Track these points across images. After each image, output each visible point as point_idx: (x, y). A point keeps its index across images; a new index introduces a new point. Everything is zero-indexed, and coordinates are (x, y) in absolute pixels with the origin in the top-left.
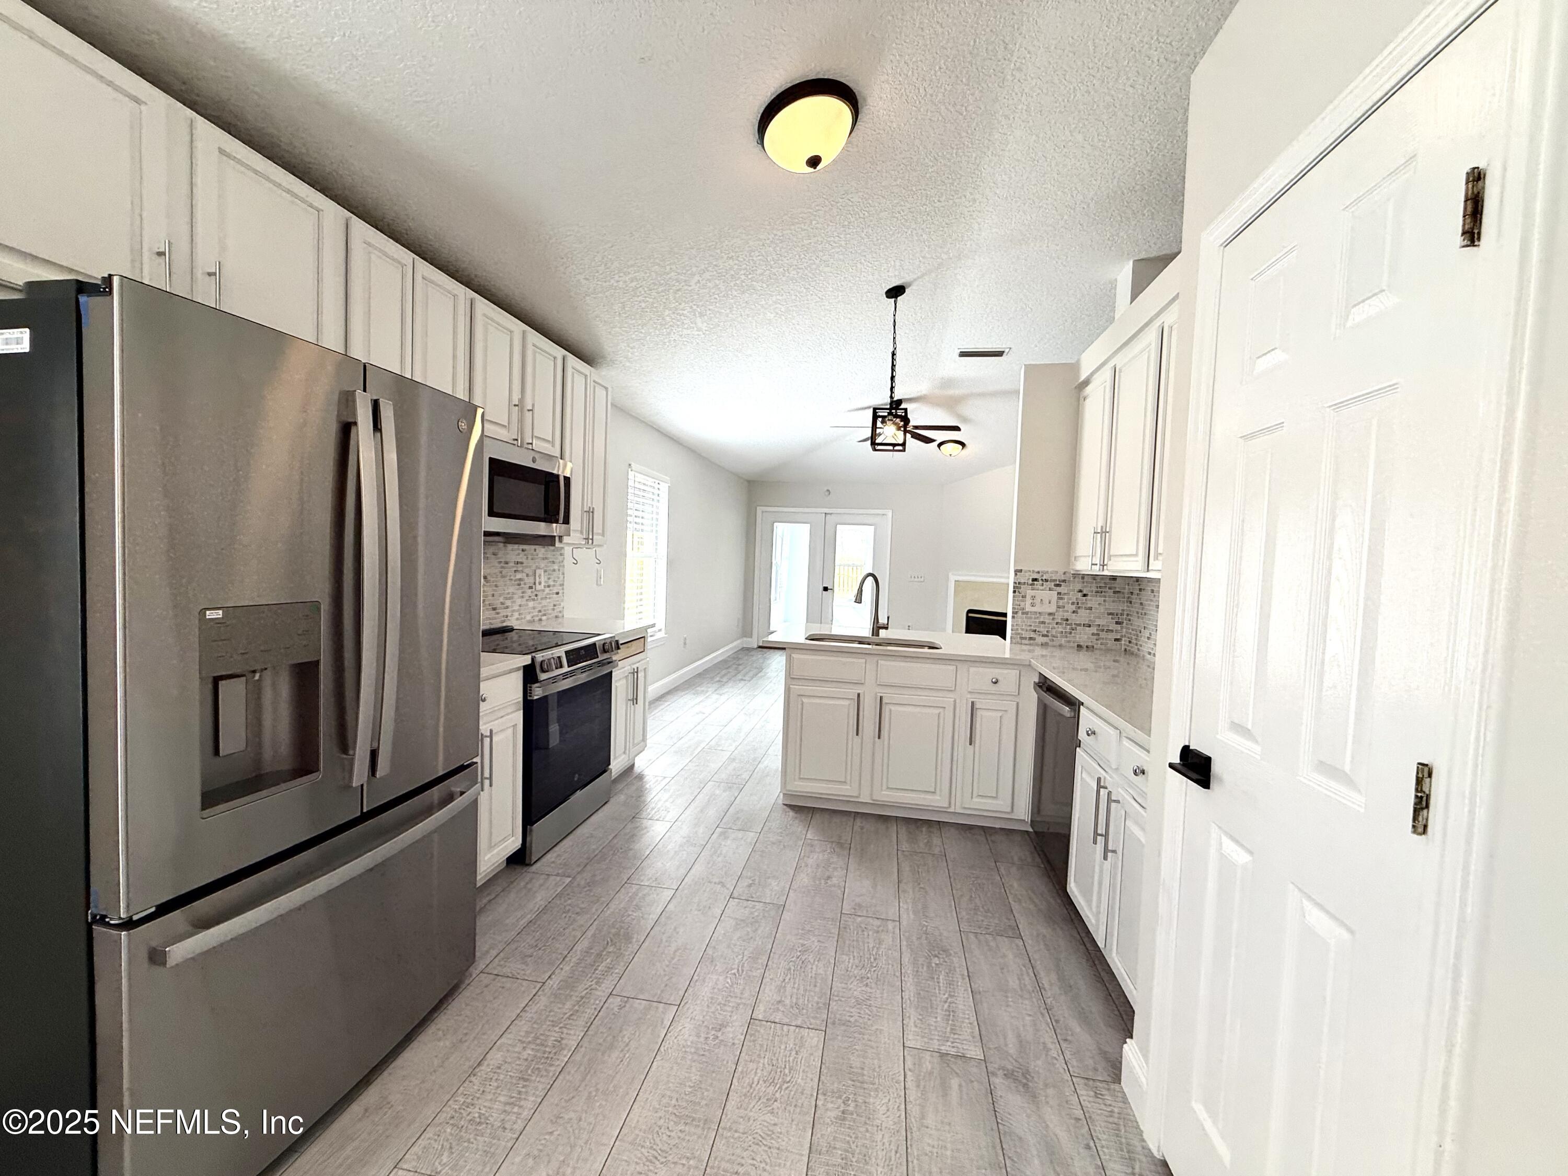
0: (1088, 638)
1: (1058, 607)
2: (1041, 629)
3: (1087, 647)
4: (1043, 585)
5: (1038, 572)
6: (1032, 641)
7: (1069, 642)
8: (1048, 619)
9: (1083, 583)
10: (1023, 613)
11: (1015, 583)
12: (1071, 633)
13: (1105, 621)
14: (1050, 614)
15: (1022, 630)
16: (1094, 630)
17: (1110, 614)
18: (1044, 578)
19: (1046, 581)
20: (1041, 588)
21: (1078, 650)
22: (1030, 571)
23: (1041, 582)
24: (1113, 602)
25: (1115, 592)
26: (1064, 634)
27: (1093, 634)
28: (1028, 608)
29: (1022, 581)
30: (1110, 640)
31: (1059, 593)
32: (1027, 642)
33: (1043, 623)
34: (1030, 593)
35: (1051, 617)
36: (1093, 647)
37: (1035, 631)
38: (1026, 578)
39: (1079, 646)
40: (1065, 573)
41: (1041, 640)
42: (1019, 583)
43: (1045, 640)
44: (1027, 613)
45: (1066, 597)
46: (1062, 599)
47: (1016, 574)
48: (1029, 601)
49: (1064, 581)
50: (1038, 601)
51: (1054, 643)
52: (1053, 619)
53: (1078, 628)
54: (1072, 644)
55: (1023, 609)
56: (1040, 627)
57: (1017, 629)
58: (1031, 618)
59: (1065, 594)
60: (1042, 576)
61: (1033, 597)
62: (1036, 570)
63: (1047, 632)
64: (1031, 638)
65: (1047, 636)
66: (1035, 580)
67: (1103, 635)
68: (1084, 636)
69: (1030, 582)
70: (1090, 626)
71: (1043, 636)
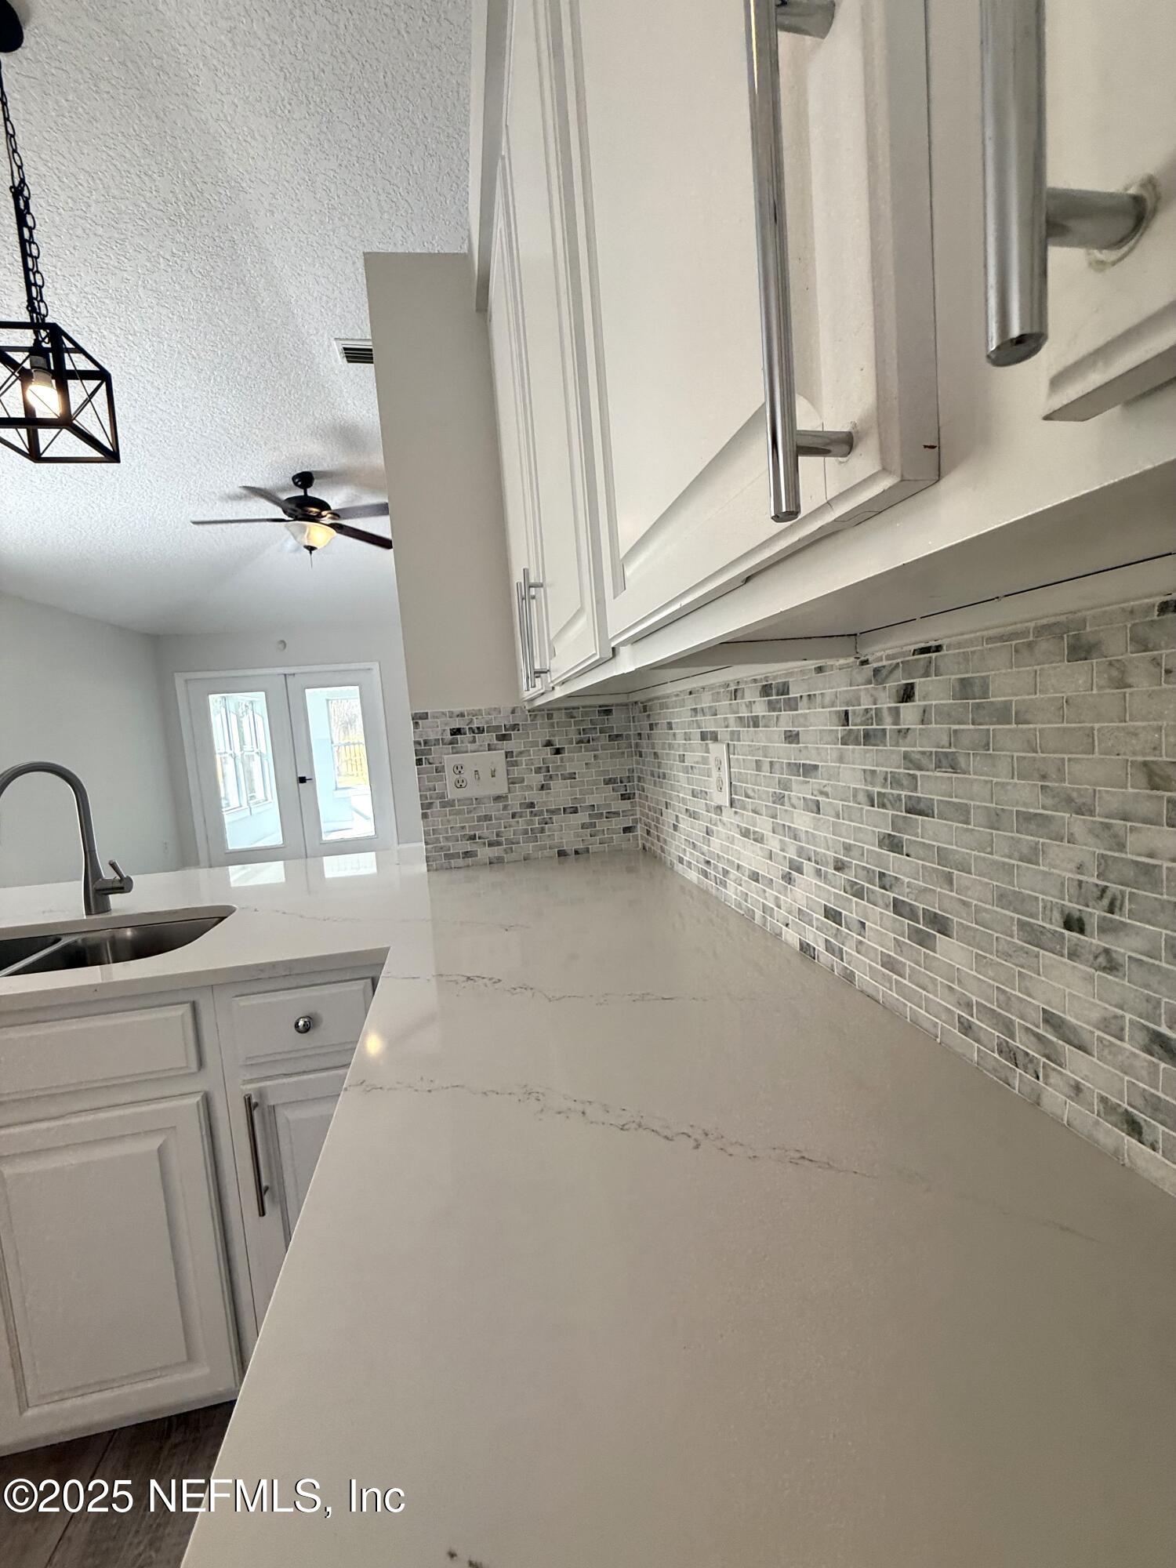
0: (577, 835)
1: (512, 782)
2: (485, 832)
3: (577, 852)
4: (474, 741)
5: (462, 715)
6: (470, 861)
7: (542, 848)
8: (494, 809)
9: (552, 725)
10: (444, 805)
11: (417, 743)
12: (542, 830)
13: (604, 797)
14: (498, 798)
15: (447, 839)
16: (583, 817)
17: (608, 782)
18: (474, 726)
19: (480, 730)
20: (470, 747)
21: (559, 863)
22: (444, 714)
23: (469, 735)
24: (613, 756)
25: (611, 738)
26: (532, 835)
27: (583, 826)
28: (452, 793)
29: (432, 737)
30: (614, 832)
31: (508, 754)
32: (460, 862)
33: (488, 818)
34: (449, 760)
35: (501, 805)
36: (587, 850)
37: (473, 838)
38: (434, 730)
39: (562, 854)
40: (513, 712)
41: (485, 853)
42: (426, 742)
43: (496, 851)
44: (451, 804)
45: (524, 759)
46: (515, 764)
47: (416, 724)
48: (450, 777)
49: (515, 727)
50: (467, 775)
51: (513, 856)
52: (505, 808)
53: (554, 817)
54: (546, 853)
55: (442, 796)
56: (481, 828)
57: (437, 840)
58: (459, 812)
59: (521, 753)
60: (471, 721)
61: (458, 769)
62: (457, 710)
63: (498, 835)
64: (467, 854)
65: (499, 844)
66: (457, 732)
67: (602, 824)
68: (567, 832)
69: (448, 737)
70: (576, 811)
71: (491, 845)
